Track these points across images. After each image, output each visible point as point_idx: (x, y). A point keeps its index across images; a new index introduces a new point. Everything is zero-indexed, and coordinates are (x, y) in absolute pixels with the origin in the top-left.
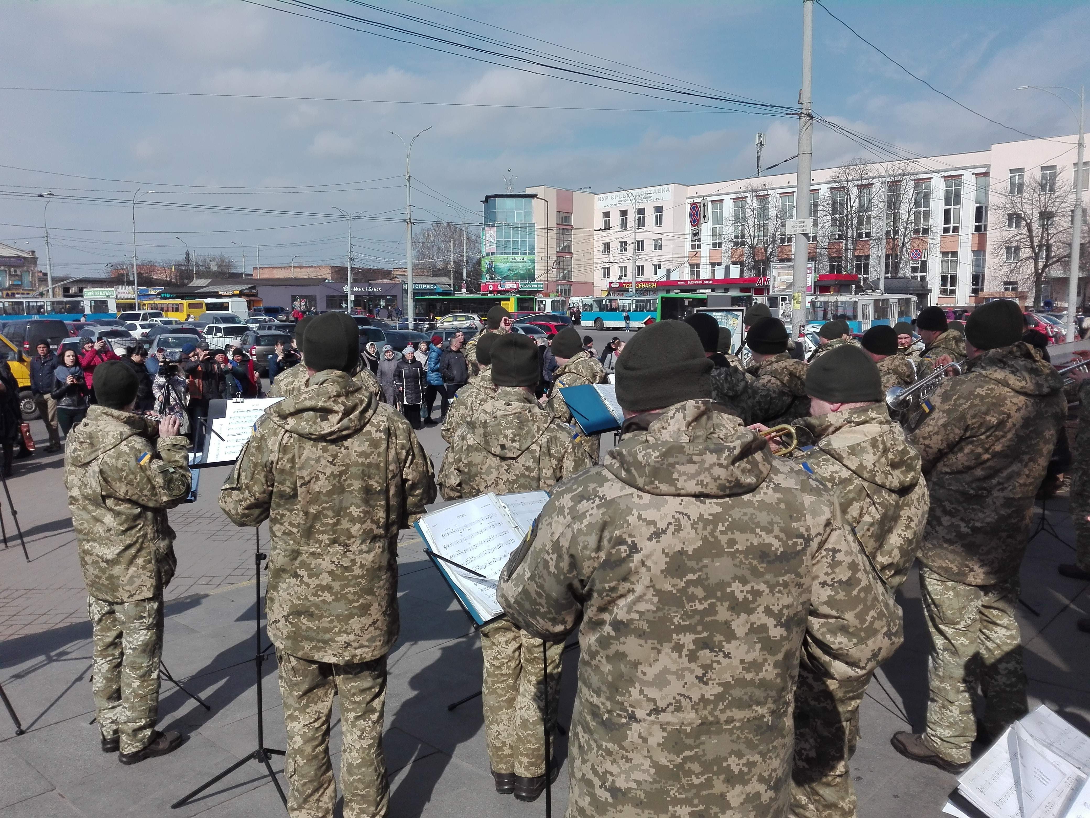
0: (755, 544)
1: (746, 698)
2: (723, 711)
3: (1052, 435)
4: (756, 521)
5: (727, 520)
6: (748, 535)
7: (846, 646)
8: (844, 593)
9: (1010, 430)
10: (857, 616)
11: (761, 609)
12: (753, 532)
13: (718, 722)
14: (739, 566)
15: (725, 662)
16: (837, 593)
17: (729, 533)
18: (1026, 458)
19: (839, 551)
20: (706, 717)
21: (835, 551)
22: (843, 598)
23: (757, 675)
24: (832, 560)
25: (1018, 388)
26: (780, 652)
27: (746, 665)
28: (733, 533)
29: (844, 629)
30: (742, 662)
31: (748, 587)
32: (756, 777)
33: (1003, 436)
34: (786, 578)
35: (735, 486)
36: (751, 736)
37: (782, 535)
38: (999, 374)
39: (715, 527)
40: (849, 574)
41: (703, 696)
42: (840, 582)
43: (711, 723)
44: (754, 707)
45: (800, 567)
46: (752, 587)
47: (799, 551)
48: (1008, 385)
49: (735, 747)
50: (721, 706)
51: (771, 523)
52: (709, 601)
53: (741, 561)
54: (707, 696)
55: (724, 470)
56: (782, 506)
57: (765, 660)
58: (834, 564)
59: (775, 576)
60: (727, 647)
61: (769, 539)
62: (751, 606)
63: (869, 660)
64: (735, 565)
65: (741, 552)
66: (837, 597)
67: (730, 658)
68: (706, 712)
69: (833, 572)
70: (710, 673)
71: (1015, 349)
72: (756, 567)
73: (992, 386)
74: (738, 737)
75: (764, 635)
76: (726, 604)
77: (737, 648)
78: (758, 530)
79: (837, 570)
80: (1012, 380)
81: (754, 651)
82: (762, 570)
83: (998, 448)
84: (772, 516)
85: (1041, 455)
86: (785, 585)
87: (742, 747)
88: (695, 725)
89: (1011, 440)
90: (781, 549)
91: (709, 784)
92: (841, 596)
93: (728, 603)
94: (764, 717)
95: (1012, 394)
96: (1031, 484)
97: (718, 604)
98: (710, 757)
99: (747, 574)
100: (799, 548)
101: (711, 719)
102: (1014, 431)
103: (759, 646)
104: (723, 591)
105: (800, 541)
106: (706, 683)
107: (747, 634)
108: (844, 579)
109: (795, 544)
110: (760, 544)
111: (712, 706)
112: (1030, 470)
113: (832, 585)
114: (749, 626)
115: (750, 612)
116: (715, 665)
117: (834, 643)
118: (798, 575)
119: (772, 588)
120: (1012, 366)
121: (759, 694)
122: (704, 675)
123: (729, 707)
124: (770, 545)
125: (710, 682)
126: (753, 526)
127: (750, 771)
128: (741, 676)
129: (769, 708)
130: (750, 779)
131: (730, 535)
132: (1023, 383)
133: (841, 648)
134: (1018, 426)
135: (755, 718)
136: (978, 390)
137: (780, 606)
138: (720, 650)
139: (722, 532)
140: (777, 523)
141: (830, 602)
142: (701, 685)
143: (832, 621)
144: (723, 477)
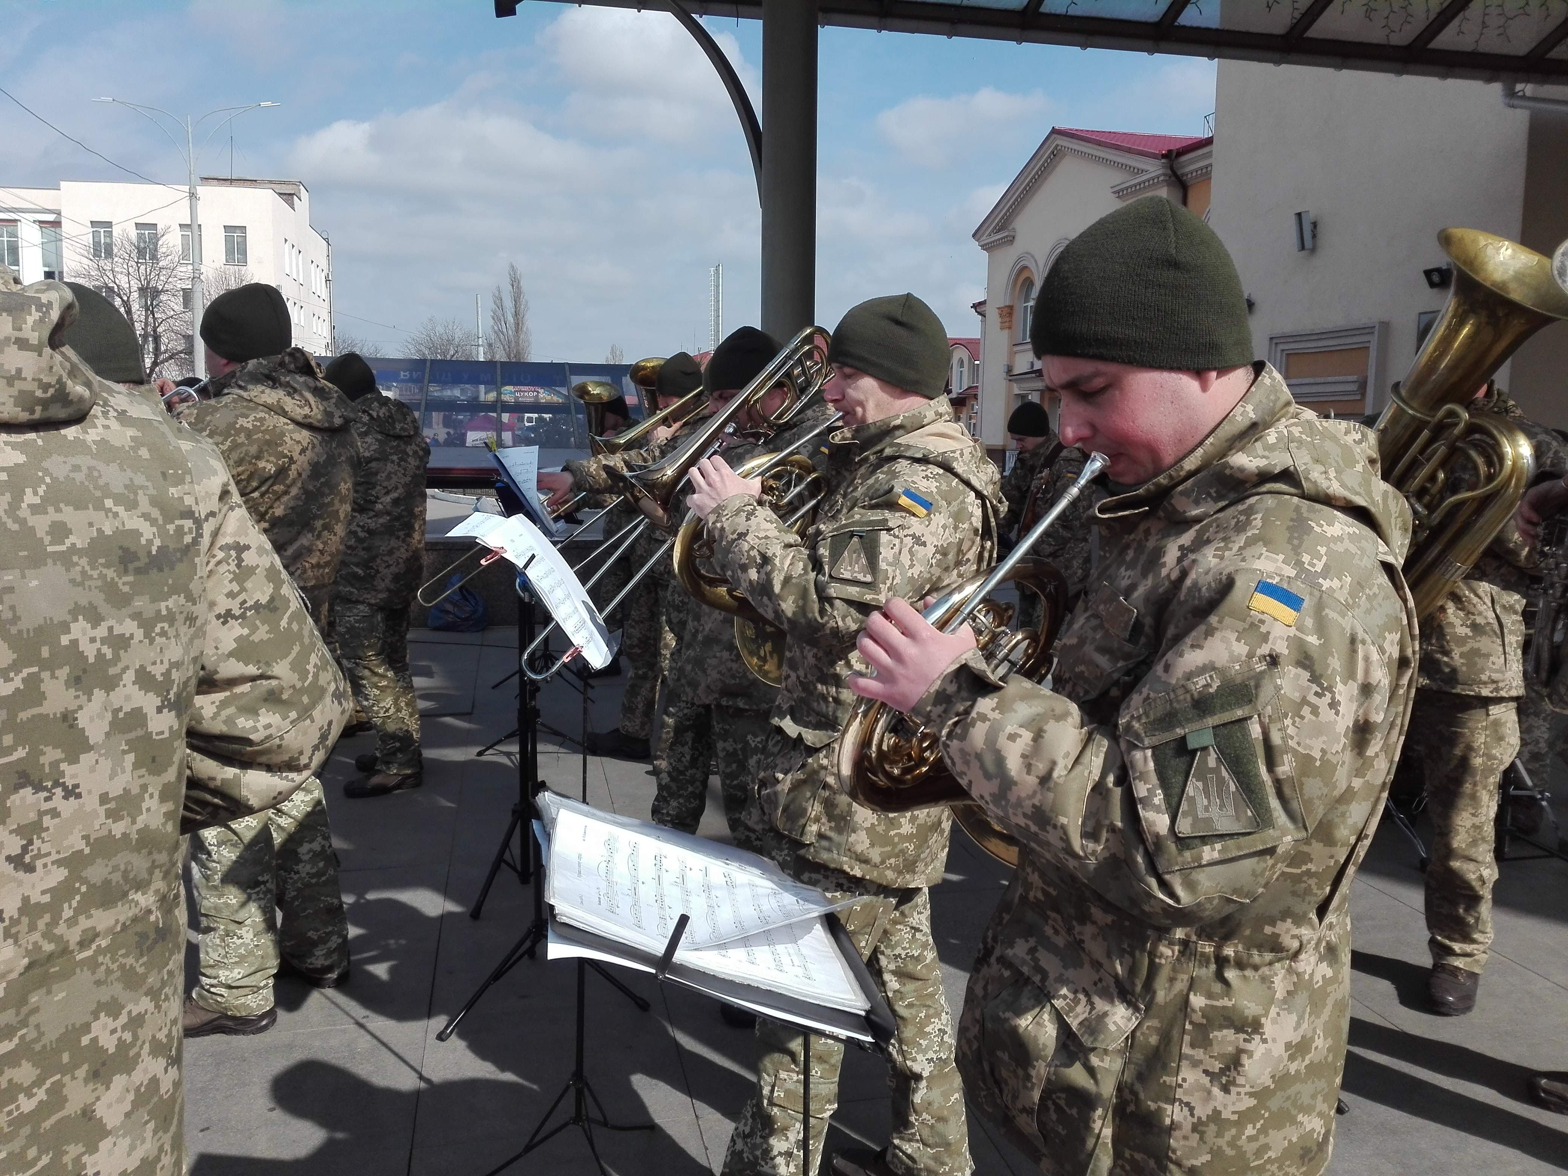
0: (108, 532)
1: (117, 877)
2: (72, 922)
3: (348, 490)
4: (101, 482)
5: (42, 480)
6: (91, 514)
7: (279, 729)
8: (266, 627)
9: (294, 481)
10: (294, 667)
11: (129, 676)
12: (99, 506)
13: (65, 951)
14: (81, 584)
15: (67, 807)
16: (254, 629)
17: (51, 509)
18: (319, 524)
19: (247, 547)
20: (37, 947)
21: (241, 549)
22: (266, 637)
23: (134, 822)
24: (239, 566)
25: (299, 418)
26: (170, 764)
27: (112, 805)
28: (58, 510)
29: (273, 699)
30: (104, 799)
31: (101, 631)
32: (147, 1046)
33: (286, 493)
34: (170, 603)
35: (54, 399)
36: (130, 961)
37: (156, 513)
38: (271, 396)
39: (18, 498)
40: (269, 589)
41: (26, 900)
42: (257, 606)
43: (51, 956)
44: (132, 896)
45: (191, 579)
46: (110, 629)
47: (188, 546)
48: (284, 414)
49: (104, 994)
50: (67, 913)
51: (131, 487)
52: (25, 672)
53: (83, 573)
54: (36, 897)
55: (32, 355)
56: (144, 453)
57: (144, 788)
58: (243, 574)
59: (153, 601)
60: (71, 773)
61: (133, 522)
62: (112, 671)
63: (316, 748)
64: (73, 581)
65: (80, 552)
66: (256, 638)
67: (79, 796)
68: (36, 936)
69: (243, 590)
70: (37, 843)
71: (287, 359)
72: (113, 585)
73: (262, 415)
74: (109, 971)
75: (140, 732)
76: (63, 673)
77: (92, 770)
78: (109, 503)
79: (249, 585)
80: (290, 404)
81: (123, 772)
82: (126, 589)
83: (279, 511)
84: (129, 473)
85: (338, 520)
86: (171, 618)
87: (117, 989)
88: (14, 975)
89: (296, 498)
90: (157, 542)
91: (57, 1097)
92: (262, 633)
93: (66, 669)
94: (149, 912)
95: (291, 427)
96: (327, 564)
97: (46, 675)
98: (51, 1035)
99: (98, 599)
100: (188, 539)
101: (48, 947)
102: (299, 484)
103: (130, 758)
104: (54, 643)
105: (188, 524)
106: (30, 869)
107: (107, 734)
108: (264, 600)
109: (180, 530)
110: (117, 532)
111: (47, 918)
112: (325, 543)
113: (243, 616)
114: (109, 716)
115: (110, 684)
116: (47, 821)
117: (255, 729)
118: (191, 598)
119: (147, 625)
120: (288, 384)
121: (139, 863)
122: (25, 849)
123: (82, 910)
124: (137, 534)
125: (39, 864)
126: (98, 494)
127: (135, 1037)
128: (105, 832)
129: (157, 891)
130: (138, 1055)
131: (52, 515)
132: (307, 410)
133: (269, 737)
134: (304, 476)
135: (135, 920)
136: (241, 422)
137: (166, 665)
138: (56, 784)
139: (35, 509)
140: (142, 487)
141: (243, 651)
142: (21, 874)
143: (246, 688)
144: (27, 374)
